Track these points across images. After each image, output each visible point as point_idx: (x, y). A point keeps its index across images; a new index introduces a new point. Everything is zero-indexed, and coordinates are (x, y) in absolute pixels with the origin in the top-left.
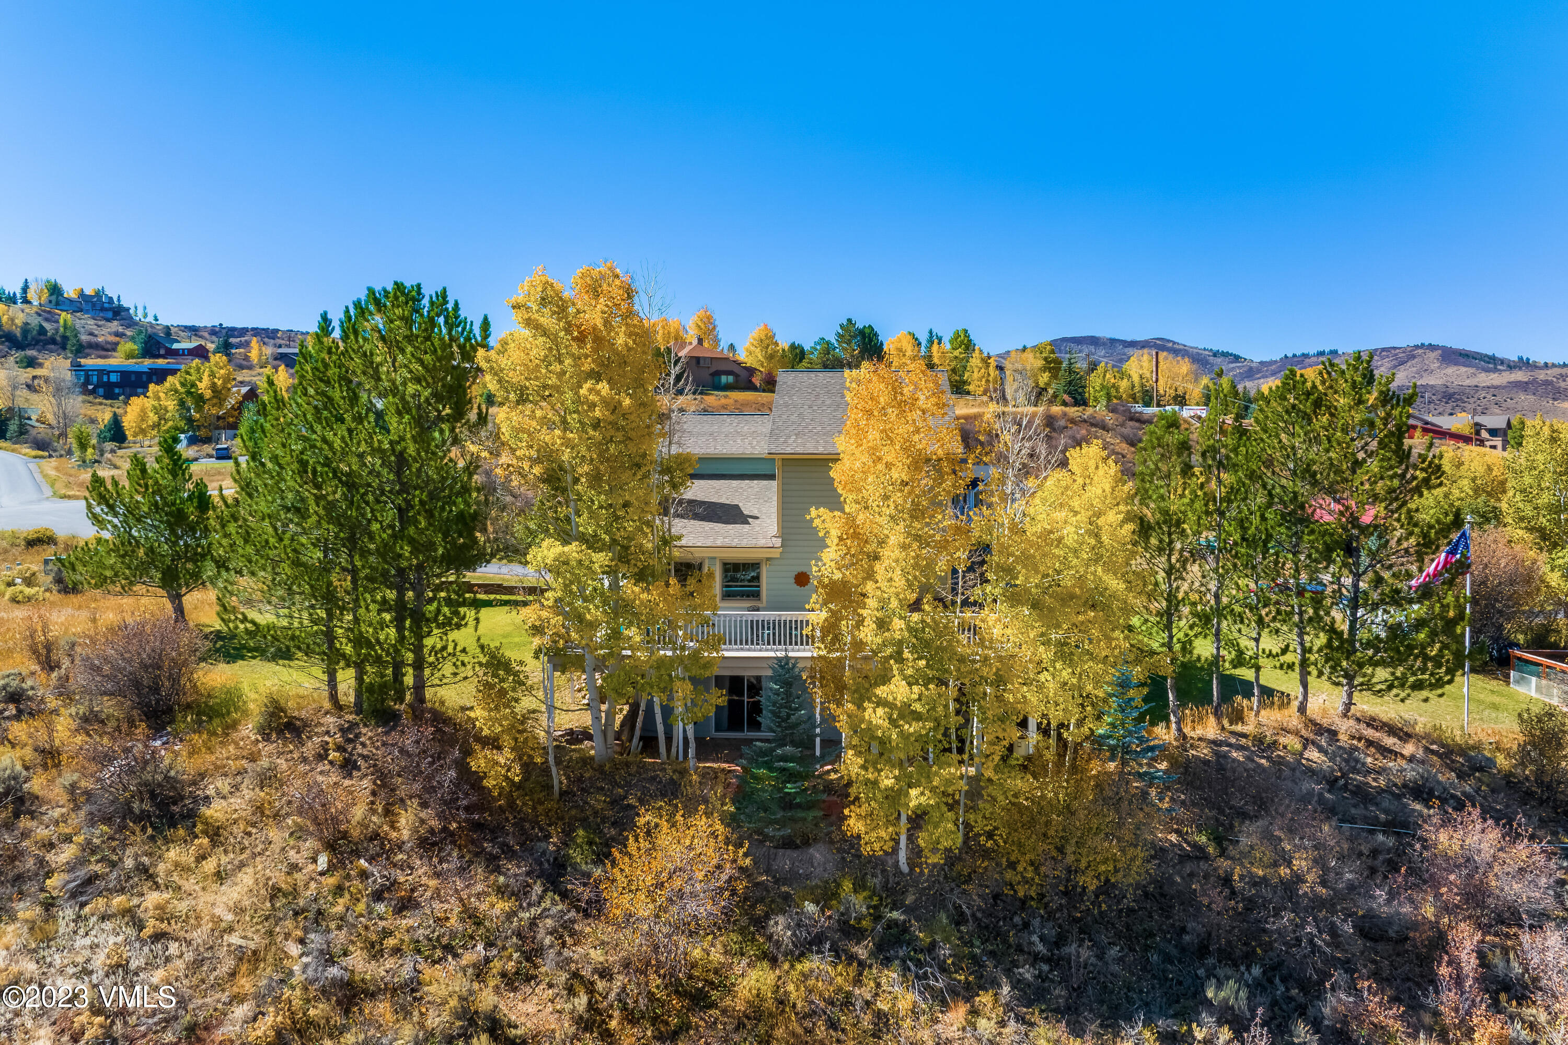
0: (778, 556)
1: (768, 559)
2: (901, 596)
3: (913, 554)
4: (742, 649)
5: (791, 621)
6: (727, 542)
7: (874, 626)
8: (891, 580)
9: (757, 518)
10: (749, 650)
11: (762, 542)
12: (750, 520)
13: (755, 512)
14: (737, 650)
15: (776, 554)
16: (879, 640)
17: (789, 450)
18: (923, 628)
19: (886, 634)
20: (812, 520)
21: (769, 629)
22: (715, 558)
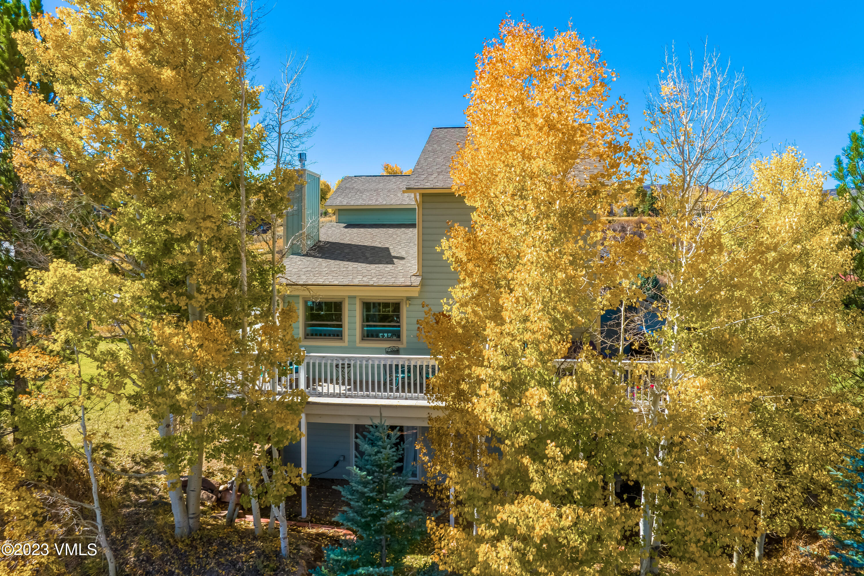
0: (416, 295)
1: (408, 299)
2: (543, 347)
3: (561, 275)
4: (368, 397)
5: (421, 367)
6: (366, 280)
7: (497, 396)
8: (526, 319)
9: (402, 258)
10: (375, 397)
11: (401, 281)
12: (395, 260)
13: (403, 254)
14: (363, 397)
15: (414, 293)
16: (504, 418)
17: (428, 185)
18: (581, 403)
19: (517, 410)
20: (442, 252)
21: (403, 372)
22: (354, 297)
